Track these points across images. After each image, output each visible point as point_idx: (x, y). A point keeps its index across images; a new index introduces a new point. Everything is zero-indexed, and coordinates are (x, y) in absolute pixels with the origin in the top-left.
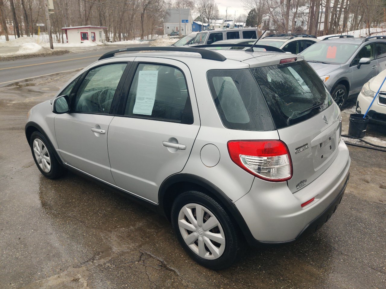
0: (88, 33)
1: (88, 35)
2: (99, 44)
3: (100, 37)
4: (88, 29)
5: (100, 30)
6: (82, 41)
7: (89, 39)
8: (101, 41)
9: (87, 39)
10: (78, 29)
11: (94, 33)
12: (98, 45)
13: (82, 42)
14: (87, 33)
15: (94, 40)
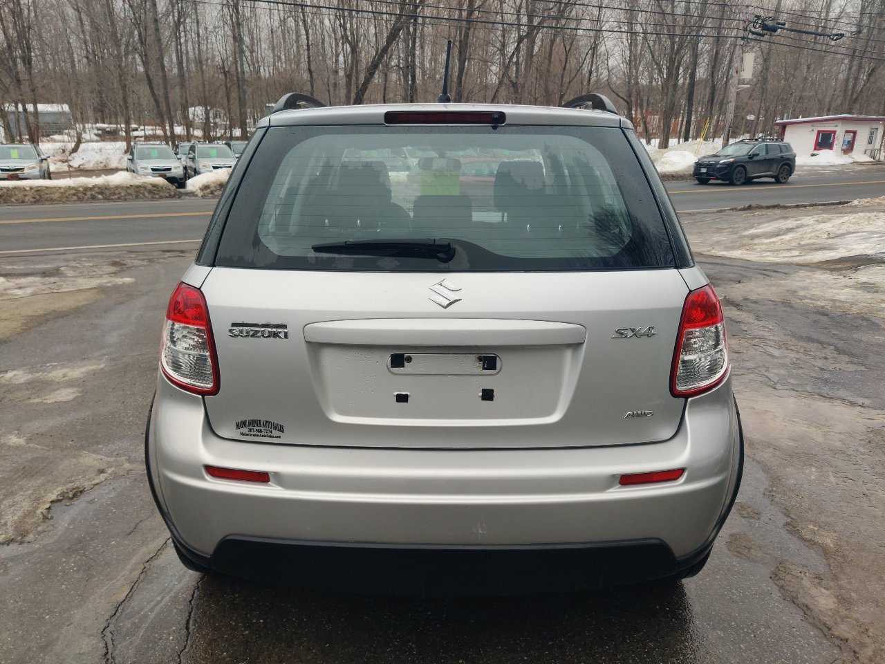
0: (837, 133)
1: (834, 138)
2: (859, 160)
3: (870, 142)
4: (839, 124)
5: (875, 126)
6: (815, 152)
7: (835, 147)
8: (868, 152)
9: (830, 147)
10: (815, 124)
11: (855, 133)
12: (854, 163)
13: (813, 155)
14: (834, 132)
15: (849, 147)
